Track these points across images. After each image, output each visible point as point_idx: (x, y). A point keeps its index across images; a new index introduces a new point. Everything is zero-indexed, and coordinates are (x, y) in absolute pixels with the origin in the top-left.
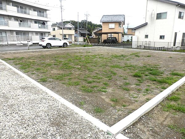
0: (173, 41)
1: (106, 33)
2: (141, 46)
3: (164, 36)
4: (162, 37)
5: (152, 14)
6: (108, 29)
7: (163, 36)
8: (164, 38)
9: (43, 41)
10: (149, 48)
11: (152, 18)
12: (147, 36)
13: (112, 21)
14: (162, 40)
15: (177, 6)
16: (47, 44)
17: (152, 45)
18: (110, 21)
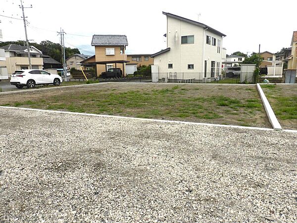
0: (204, 72)
1: (105, 63)
2: (164, 79)
3: (193, 65)
4: (190, 67)
5: (175, 37)
6: (105, 56)
7: (191, 65)
8: (193, 68)
9: (22, 76)
10: (176, 81)
11: (175, 41)
12: (170, 66)
13: (110, 45)
14: (191, 71)
15: (204, 28)
16: (29, 80)
17: (179, 77)
18: (107, 45)
